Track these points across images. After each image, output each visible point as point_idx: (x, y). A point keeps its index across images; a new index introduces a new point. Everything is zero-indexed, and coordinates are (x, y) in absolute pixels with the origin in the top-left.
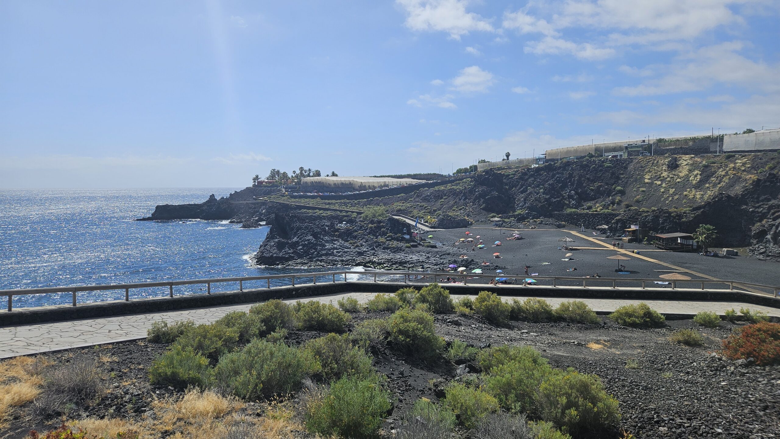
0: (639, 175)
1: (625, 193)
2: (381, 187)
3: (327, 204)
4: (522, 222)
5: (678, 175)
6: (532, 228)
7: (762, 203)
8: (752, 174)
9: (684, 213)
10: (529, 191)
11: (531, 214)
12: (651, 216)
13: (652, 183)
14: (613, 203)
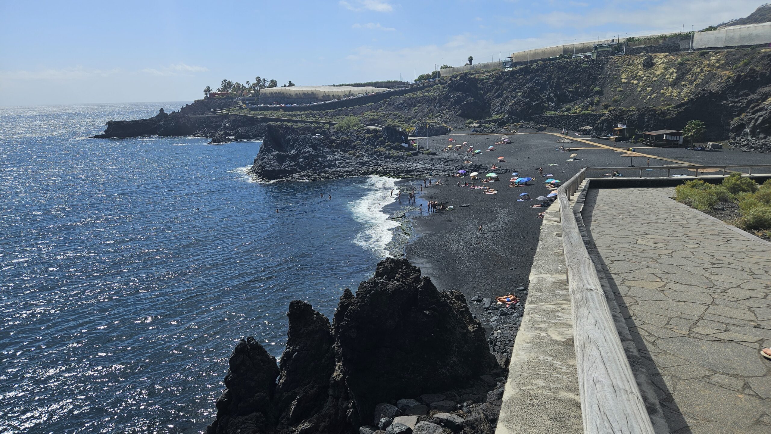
0: (615, 74)
1: (603, 94)
2: (346, 96)
3: (293, 116)
4: (503, 127)
5: (654, 74)
6: (514, 132)
7: (741, 98)
8: (727, 70)
9: (668, 110)
10: (505, 96)
11: (511, 118)
12: (636, 115)
13: (629, 83)
14: (592, 104)
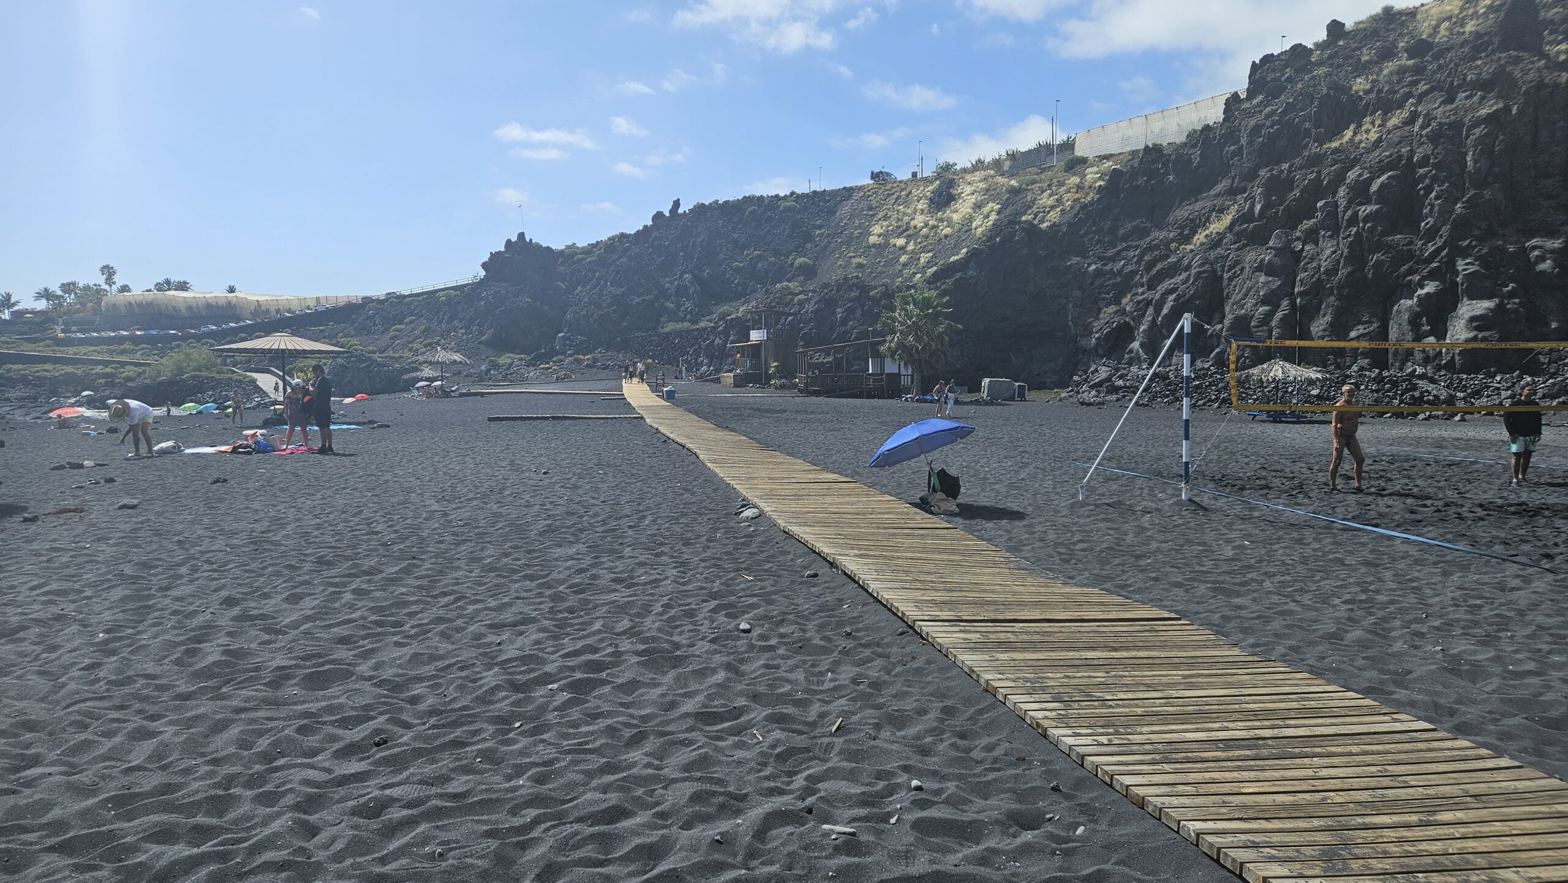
1: (815, 274)
5: (949, 220)
11: (573, 341)
12: (812, 302)
13: (886, 245)
